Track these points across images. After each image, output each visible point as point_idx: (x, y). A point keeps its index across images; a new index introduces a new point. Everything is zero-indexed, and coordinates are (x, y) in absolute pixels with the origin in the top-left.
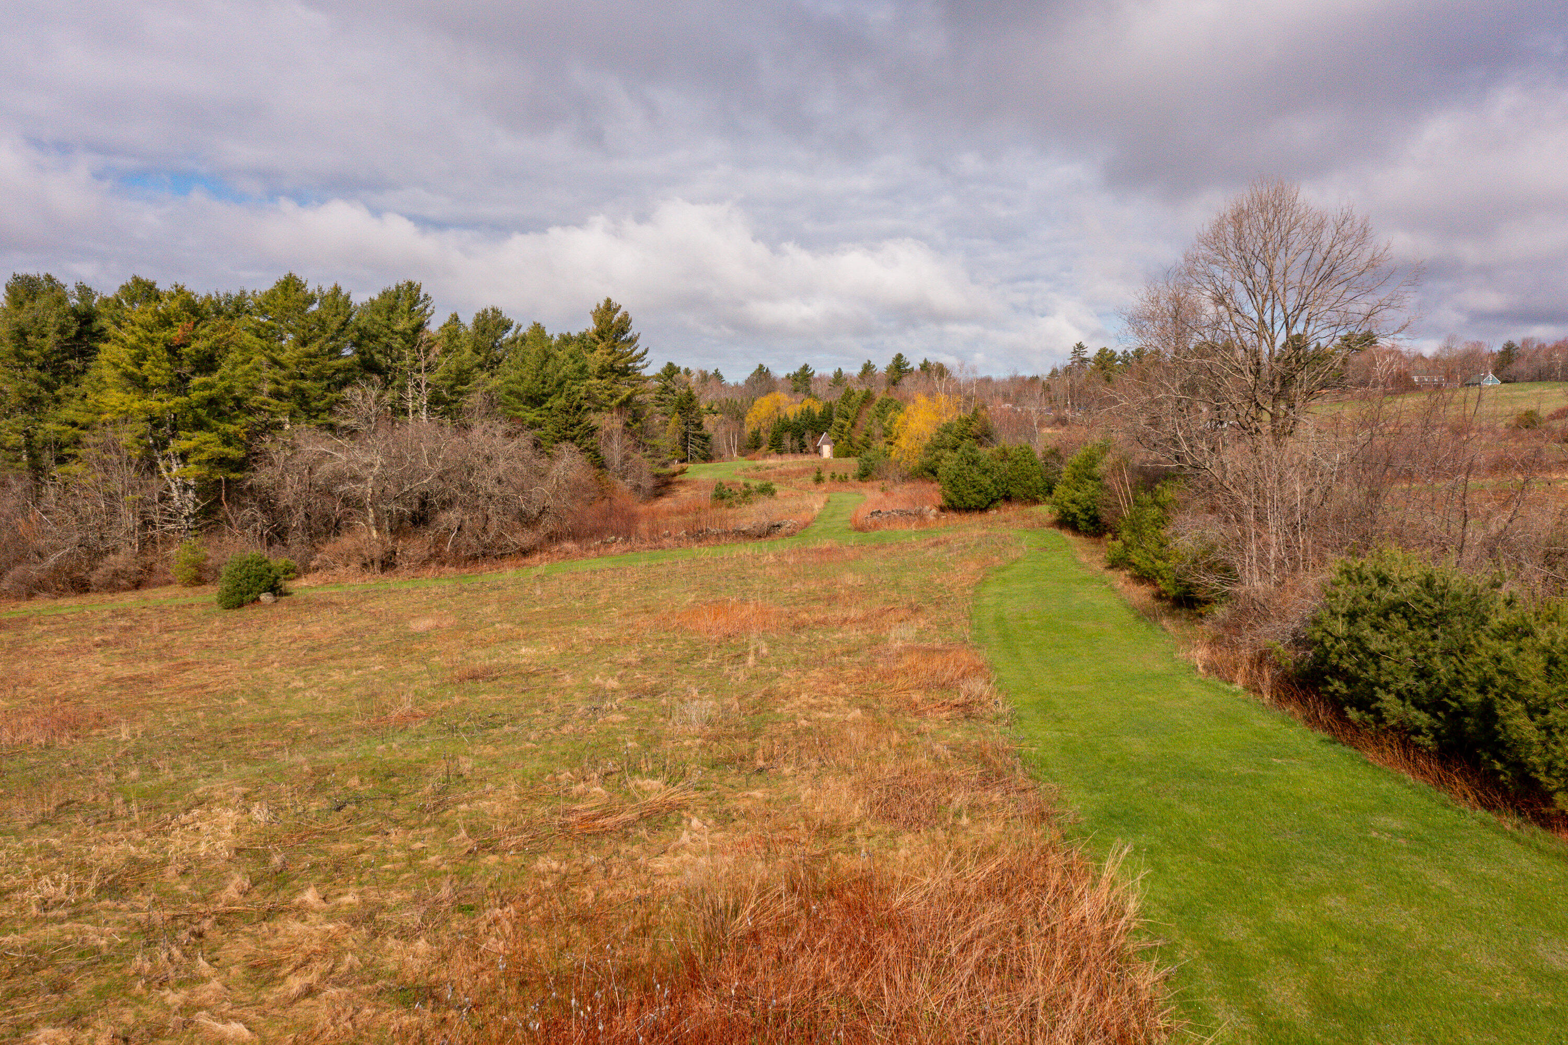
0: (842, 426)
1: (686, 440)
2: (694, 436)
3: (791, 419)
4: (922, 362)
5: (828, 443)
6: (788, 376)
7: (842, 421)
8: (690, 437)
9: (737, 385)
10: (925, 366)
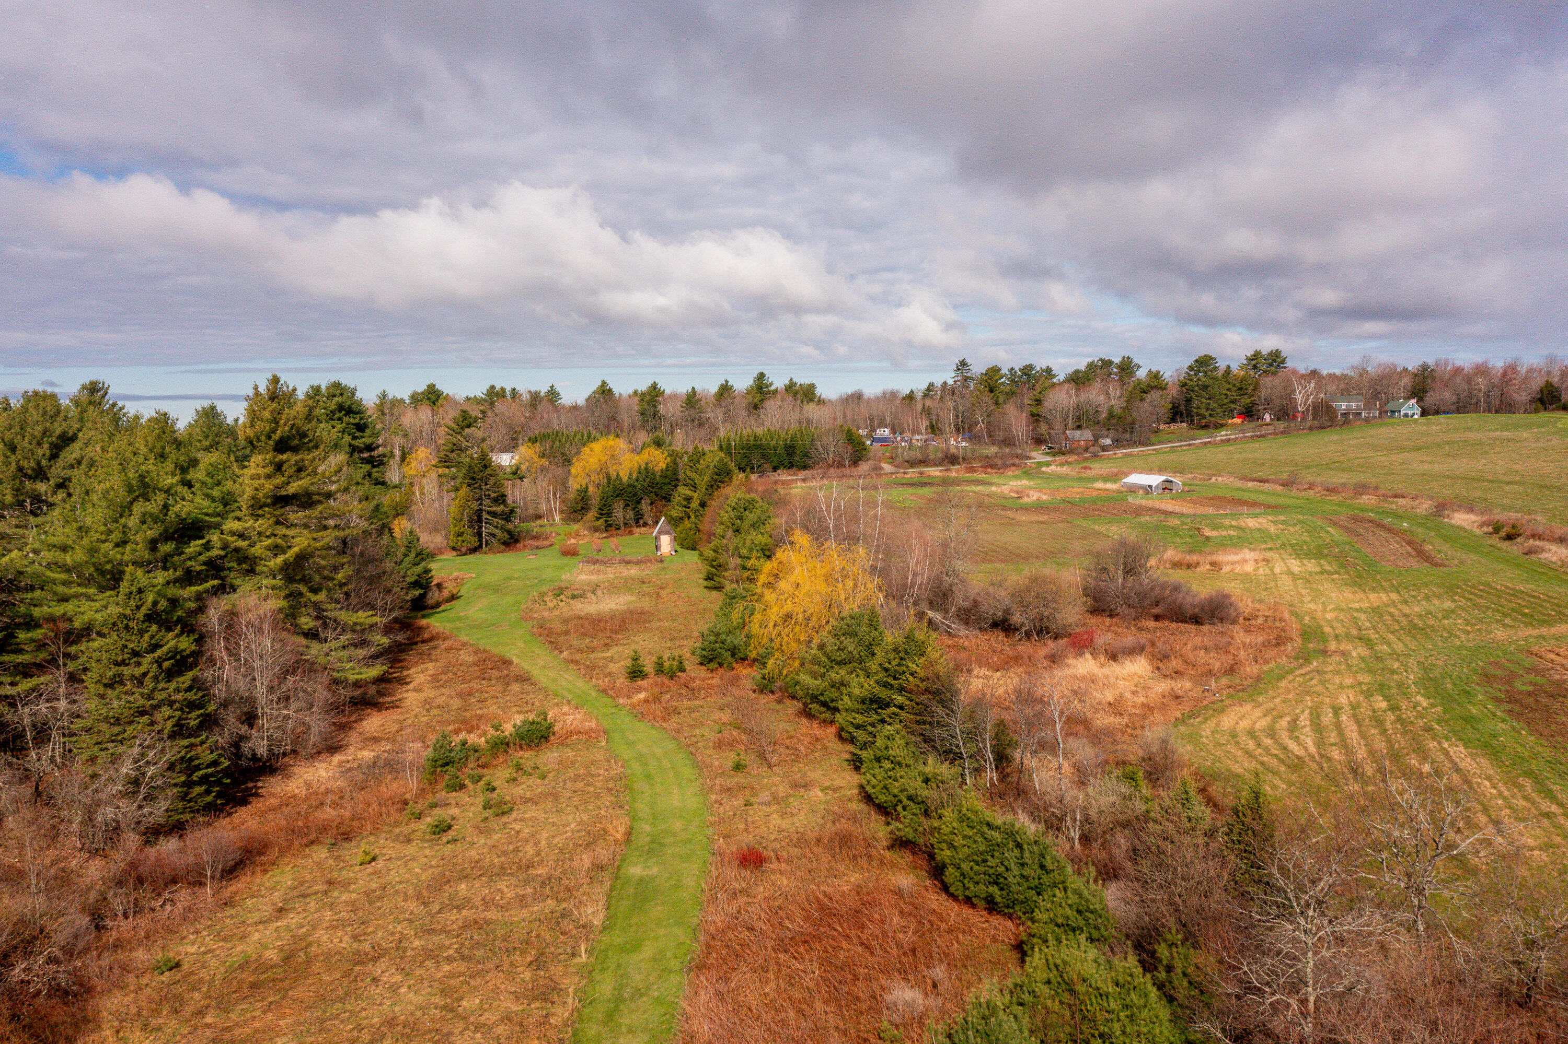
0: (689, 499)
1: (480, 520)
2: (489, 513)
3: (625, 479)
4: (787, 382)
5: (667, 533)
6: (636, 392)
7: (689, 493)
8: (485, 516)
9: (575, 408)
10: (791, 387)
